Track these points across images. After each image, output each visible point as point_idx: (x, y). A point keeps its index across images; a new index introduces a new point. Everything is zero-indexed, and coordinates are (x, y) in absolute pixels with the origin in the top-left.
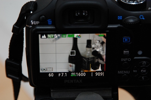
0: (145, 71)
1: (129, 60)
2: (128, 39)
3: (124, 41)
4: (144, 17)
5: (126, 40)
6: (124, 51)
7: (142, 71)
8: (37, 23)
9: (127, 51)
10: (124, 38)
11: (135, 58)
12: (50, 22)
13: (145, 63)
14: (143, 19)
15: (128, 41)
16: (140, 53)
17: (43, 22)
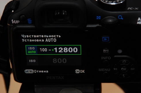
0: (125, 69)
1: (110, 58)
2: (107, 38)
3: (104, 40)
4: (122, 18)
5: (105, 39)
6: (104, 50)
7: (123, 69)
8: (18, 22)
9: (107, 50)
10: (103, 37)
11: (115, 56)
12: (30, 21)
13: (124, 61)
14: (121, 19)
15: (107, 40)
16: (120, 51)
17: (23, 21)
